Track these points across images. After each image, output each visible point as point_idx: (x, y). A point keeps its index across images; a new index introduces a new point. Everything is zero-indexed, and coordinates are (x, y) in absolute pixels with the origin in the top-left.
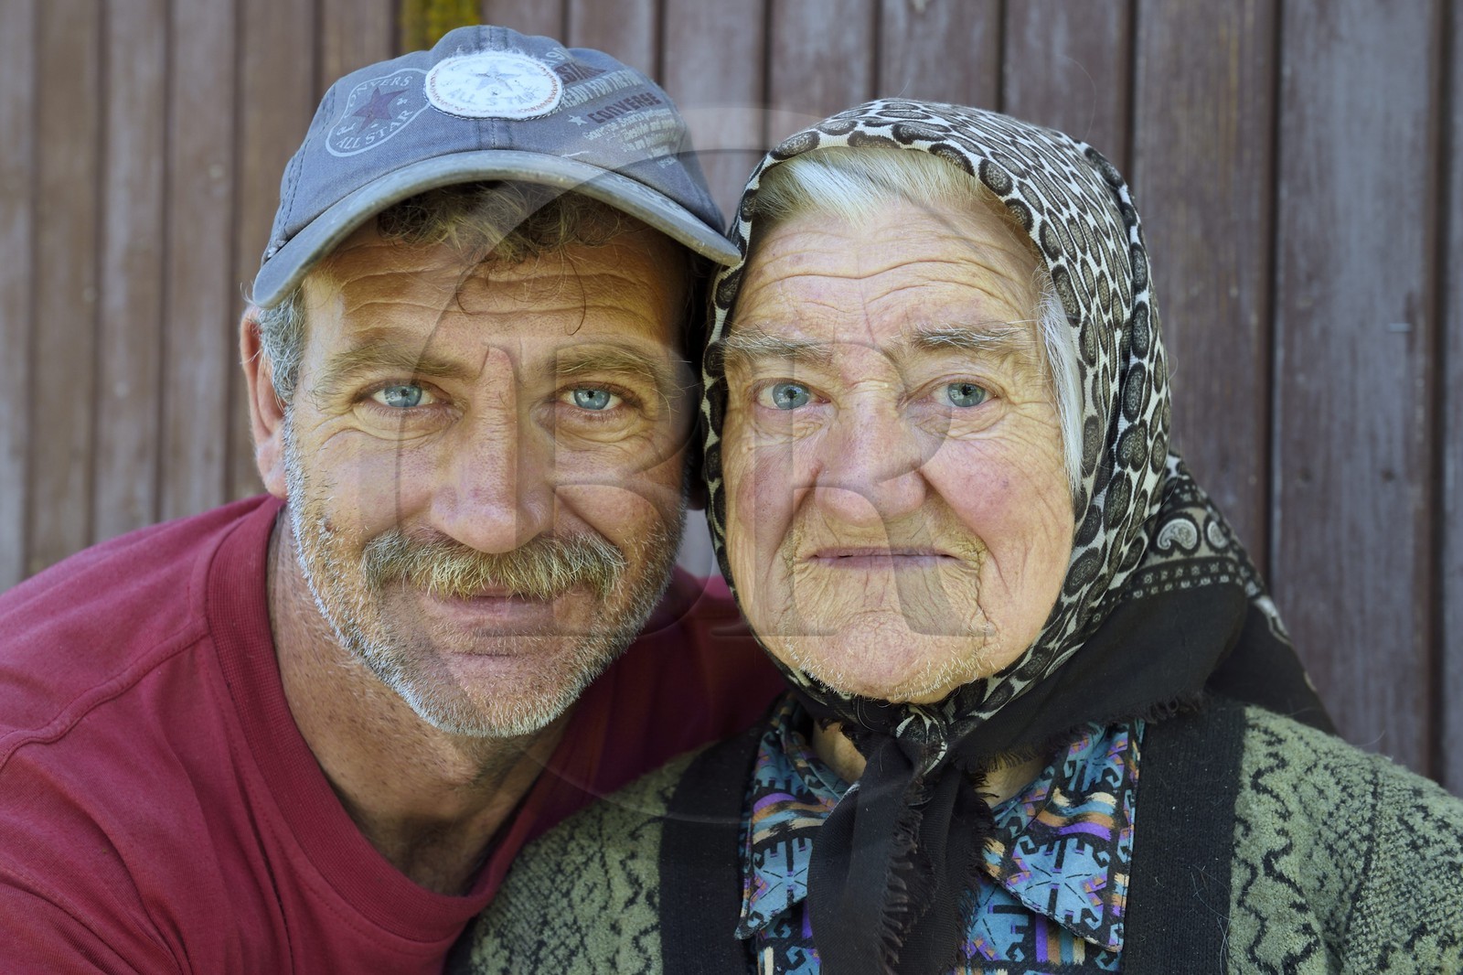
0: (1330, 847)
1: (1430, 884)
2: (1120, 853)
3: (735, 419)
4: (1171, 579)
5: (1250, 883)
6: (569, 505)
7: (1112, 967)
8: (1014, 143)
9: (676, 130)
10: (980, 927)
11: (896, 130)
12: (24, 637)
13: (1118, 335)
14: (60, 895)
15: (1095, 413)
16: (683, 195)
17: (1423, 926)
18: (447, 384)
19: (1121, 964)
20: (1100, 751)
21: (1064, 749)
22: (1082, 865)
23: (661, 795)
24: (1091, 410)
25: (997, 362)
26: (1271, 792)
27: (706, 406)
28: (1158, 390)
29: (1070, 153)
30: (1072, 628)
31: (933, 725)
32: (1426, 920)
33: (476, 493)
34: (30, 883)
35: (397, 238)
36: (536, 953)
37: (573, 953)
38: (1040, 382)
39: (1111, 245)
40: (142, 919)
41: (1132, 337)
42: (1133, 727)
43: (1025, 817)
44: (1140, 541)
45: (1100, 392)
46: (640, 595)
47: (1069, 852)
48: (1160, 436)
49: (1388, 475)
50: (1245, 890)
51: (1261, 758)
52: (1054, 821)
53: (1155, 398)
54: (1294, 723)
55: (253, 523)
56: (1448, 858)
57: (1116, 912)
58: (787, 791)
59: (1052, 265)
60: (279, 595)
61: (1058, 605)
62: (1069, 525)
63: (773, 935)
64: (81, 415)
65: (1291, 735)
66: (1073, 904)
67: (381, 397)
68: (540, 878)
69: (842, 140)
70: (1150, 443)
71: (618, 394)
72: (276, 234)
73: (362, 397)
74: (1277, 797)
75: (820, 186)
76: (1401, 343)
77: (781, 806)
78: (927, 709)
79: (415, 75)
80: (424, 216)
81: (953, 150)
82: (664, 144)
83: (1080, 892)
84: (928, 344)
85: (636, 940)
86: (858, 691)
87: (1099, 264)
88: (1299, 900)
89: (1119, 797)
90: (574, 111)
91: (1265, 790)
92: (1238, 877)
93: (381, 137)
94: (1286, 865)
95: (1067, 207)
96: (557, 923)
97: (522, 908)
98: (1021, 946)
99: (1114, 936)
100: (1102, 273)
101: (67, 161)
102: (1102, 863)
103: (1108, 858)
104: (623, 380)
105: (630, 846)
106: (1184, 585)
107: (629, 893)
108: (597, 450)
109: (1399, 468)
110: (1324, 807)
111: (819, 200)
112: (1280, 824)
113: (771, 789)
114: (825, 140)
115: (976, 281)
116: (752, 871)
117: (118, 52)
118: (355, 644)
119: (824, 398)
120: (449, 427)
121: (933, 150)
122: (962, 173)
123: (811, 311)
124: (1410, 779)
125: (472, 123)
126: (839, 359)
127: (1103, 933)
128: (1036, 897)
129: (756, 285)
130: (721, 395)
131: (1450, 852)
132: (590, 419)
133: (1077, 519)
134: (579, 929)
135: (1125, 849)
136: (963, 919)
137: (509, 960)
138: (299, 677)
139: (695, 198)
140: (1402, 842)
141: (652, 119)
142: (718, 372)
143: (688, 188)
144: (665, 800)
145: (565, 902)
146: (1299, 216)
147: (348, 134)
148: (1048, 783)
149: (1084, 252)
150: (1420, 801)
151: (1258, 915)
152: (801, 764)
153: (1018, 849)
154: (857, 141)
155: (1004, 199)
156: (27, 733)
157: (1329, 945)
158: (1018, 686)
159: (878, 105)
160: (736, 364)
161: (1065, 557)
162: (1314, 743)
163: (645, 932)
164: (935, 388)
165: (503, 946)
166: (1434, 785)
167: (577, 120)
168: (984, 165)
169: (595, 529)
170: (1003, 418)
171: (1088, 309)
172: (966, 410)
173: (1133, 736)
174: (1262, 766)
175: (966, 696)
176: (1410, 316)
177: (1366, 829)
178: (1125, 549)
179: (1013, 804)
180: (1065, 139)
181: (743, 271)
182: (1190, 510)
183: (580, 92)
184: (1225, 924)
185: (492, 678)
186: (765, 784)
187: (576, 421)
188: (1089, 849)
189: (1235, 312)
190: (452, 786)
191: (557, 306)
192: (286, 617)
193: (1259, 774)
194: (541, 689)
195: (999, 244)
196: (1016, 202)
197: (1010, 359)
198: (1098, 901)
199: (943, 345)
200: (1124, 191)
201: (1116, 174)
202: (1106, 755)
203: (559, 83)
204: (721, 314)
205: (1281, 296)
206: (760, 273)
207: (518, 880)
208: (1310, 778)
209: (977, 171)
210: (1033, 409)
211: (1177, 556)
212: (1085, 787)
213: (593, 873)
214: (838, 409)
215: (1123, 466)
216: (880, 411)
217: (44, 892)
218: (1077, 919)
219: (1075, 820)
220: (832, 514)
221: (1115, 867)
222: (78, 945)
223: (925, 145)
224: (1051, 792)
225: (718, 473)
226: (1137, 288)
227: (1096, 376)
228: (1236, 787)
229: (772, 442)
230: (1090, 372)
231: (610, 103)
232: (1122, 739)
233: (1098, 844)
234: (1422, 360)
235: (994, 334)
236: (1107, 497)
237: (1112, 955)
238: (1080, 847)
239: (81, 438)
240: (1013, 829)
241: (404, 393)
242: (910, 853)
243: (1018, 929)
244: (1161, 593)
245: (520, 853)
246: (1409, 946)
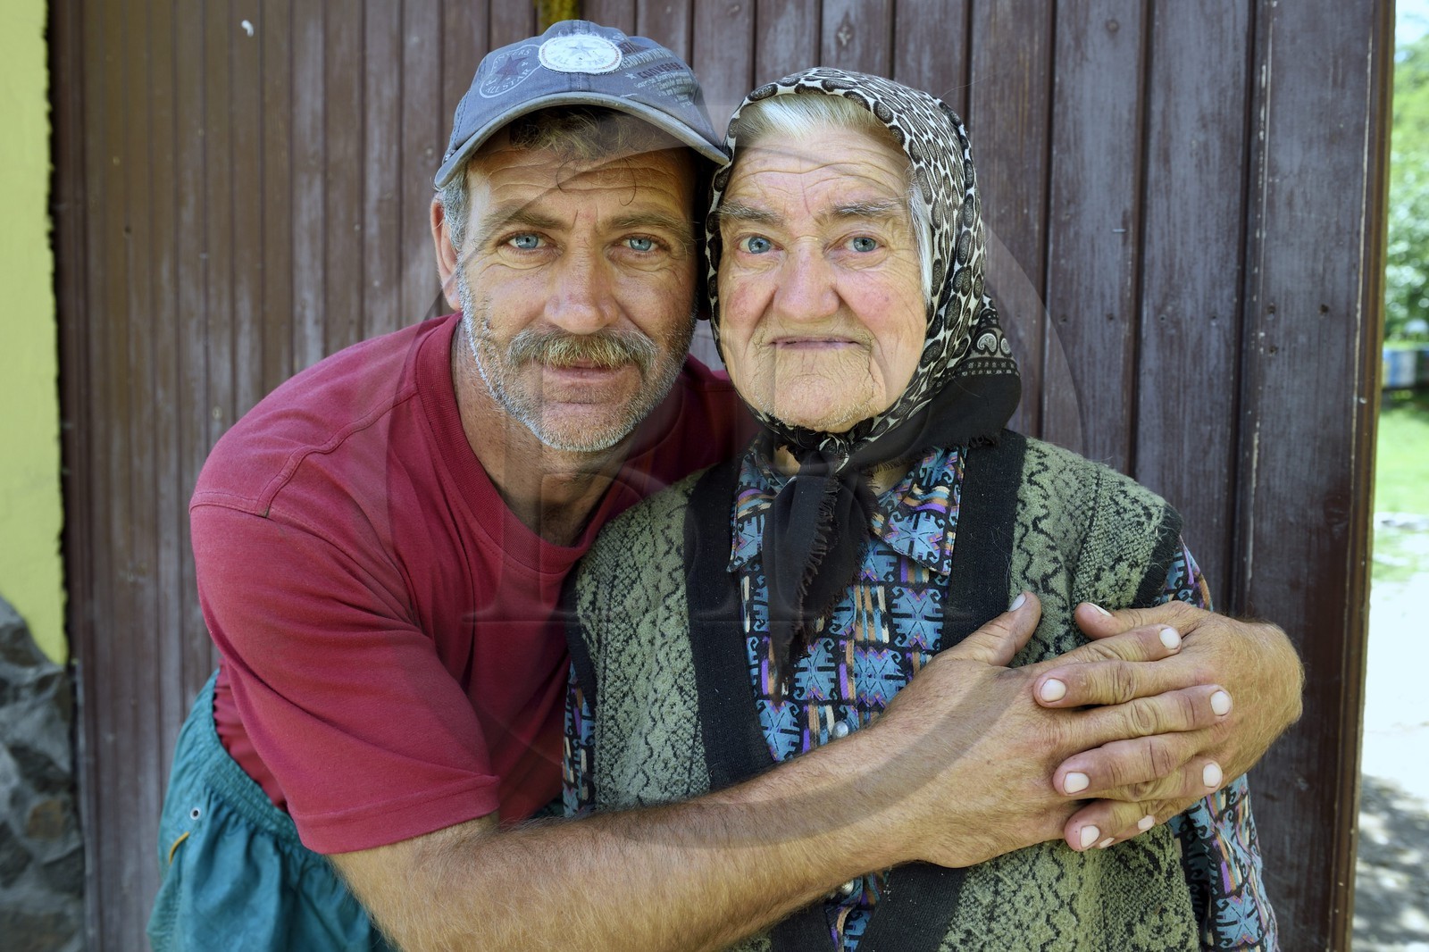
0: (1071, 514)
1: (1126, 533)
2: (951, 520)
3: (726, 259)
4: (983, 368)
5: (1024, 535)
6: (623, 310)
7: (944, 584)
8: (896, 95)
9: (693, 86)
10: (869, 563)
11: (824, 84)
12: (310, 394)
13: (955, 213)
14: (333, 538)
15: (940, 257)
16: (695, 124)
17: (1121, 556)
18: (553, 233)
19: (950, 581)
20: (941, 463)
21: (919, 461)
22: (929, 527)
23: (685, 493)
24: (937, 256)
25: (883, 223)
26: (1038, 484)
27: (708, 252)
28: (979, 249)
29: (930, 104)
30: (924, 388)
31: (841, 444)
32: (1122, 553)
33: (571, 297)
34: (315, 530)
35: (521, 146)
36: (612, 582)
37: (634, 582)
38: (908, 237)
39: (953, 158)
40: (381, 554)
41: (964, 215)
42: (960, 448)
43: (896, 500)
44: (966, 340)
45: (943, 245)
46: (668, 368)
47: (921, 520)
48: (979, 276)
49: (1111, 318)
50: (1021, 540)
51: (1034, 465)
52: (913, 503)
53: (976, 253)
54: (1054, 447)
55: (444, 329)
56: (1137, 519)
57: (948, 553)
58: (758, 488)
59: (916, 166)
60: (458, 370)
61: (916, 373)
62: (924, 326)
63: (749, 569)
64: (354, 299)
65: (1051, 452)
66: (923, 549)
67: (513, 242)
68: (615, 541)
69: (791, 89)
70: (973, 280)
71: (656, 242)
72: (451, 145)
73: (503, 242)
74: (1042, 487)
75: (778, 117)
76: (1120, 240)
77: (754, 497)
78: (838, 435)
79: (533, 48)
80: (537, 132)
81: (858, 95)
82: (685, 93)
83: (927, 542)
84: (841, 214)
85: (670, 574)
86: (797, 423)
87: (945, 169)
88: (1052, 544)
89: (951, 489)
90: (629, 70)
91: (1035, 483)
92: (1018, 532)
93: (512, 85)
94: (1043, 525)
95: (927, 133)
96: (625, 565)
97: (604, 558)
98: (893, 574)
99: (946, 567)
100: (946, 174)
101: (344, 148)
102: (940, 526)
103: (944, 523)
104: (659, 232)
105: (667, 521)
106: (988, 372)
107: (666, 548)
108: (641, 277)
109: (1117, 313)
110: (1068, 492)
111: (777, 126)
112: (1043, 502)
113: (749, 487)
114: (781, 89)
115: (871, 175)
116: (737, 534)
117: (371, 82)
118: (500, 397)
119: (779, 247)
120: (555, 260)
121: (846, 95)
122: (864, 110)
123: (771, 193)
124: (1118, 476)
125: (566, 76)
126: (788, 223)
127: (939, 565)
128: (901, 545)
129: (739, 176)
130: (717, 245)
131: (1138, 516)
132: (639, 256)
133: (928, 322)
134: (637, 569)
135: (954, 518)
136: (860, 558)
137: (597, 587)
138: (472, 419)
139: (703, 126)
140: (1111, 511)
141: (678, 77)
142: (716, 231)
143: (699, 120)
144: (688, 495)
145: (629, 553)
146: (1064, 165)
147: (493, 85)
148: (910, 481)
149: (936, 161)
150: (1123, 488)
151: (1028, 553)
152: (766, 472)
153: (892, 519)
154: (801, 90)
155: (888, 125)
156: (313, 447)
157: (1068, 569)
158: (892, 422)
159: (815, 70)
160: (726, 222)
161: (921, 344)
162: (1065, 457)
163: (676, 570)
164: (846, 241)
165: (594, 580)
166: (1132, 480)
167: (631, 76)
168: (876, 104)
169: (640, 328)
170: (886, 259)
171: (937, 194)
172: (865, 254)
173: (960, 454)
174: (1034, 470)
175: (862, 428)
176: (1125, 224)
177: (1091, 504)
178: (957, 343)
179: (890, 493)
180: (927, 96)
181: (732, 168)
182: (995, 330)
183: (633, 59)
184: (1010, 559)
185: (581, 417)
186: (745, 484)
187: (631, 257)
188: (933, 518)
189: (1026, 223)
190: (562, 482)
191: (621, 186)
192: (462, 382)
193: (1032, 474)
194: (610, 423)
195: (885, 153)
196: (895, 127)
197: (891, 221)
198: (937, 547)
199: (851, 214)
200: (961, 128)
201: (957, 118)
202: (945, 465)
203: (620, 53)
204: (717, 195)
205: (1052, 213)
206: (741, 170)
207: (602, 542)
208: (1061, 476)
209: (872, 108)
210: (904, 254)
211: (987, 355)
212: (932, 484)
213: (646, 537)
214: (788, 253)
215: (957, 291)
216: (813, 254)
217: (324, 536)
218: (924, 558)
219: (925, 502)
220: (784, 317)
221: (948, 528)
222: (344, 567)
223: (841, 92)
224: (912, 486)
225: (716, 294)
226: (968, 186)
227: (941, 235)
228: (1019, 482)
229: (747, 274)
230: (937, 233)
231: (651, 67)
232: (954, 456)
233: (938, 515)
234: (1131, 250)
235: (881, 207)
236: (946, 310)
237: (944, 577)
238: (928, 517)
239: (354, 312)
240: (889, 508)
241: (528, 240)
242: (829, 520)
243: (891, 564)
244: (977, 375)
245: (603, 526)
246: (1112, 568)
